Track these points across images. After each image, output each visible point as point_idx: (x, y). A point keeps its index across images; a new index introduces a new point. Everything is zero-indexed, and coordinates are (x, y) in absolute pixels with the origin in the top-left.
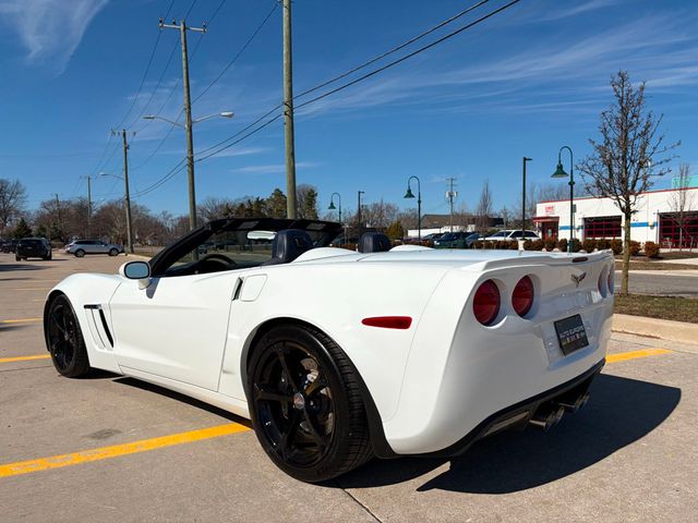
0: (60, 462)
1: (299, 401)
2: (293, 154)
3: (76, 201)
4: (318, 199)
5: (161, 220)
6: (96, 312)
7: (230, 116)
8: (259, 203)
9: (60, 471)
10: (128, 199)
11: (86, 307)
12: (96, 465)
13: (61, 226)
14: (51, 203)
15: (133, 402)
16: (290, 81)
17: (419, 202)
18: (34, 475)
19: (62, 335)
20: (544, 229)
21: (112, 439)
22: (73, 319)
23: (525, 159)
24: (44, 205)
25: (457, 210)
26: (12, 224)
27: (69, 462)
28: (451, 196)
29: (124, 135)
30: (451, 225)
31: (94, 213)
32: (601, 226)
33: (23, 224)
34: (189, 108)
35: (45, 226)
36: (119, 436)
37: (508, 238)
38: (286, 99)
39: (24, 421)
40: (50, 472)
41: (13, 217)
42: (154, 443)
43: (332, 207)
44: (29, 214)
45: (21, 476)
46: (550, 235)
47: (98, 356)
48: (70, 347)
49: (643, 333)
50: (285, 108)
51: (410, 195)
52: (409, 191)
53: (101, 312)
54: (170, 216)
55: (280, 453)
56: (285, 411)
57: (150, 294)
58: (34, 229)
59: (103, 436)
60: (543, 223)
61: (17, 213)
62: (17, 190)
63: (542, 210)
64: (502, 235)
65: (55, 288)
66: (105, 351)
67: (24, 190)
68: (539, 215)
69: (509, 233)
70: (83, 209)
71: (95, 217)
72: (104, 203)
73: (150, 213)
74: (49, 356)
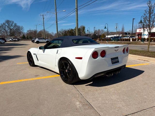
0: (30, 79)
1: (67, 71)
2: (78, 20)
3: (34, 30)
4: (85, 29)
5: (52, 34)
6: (35, 55)
7: (65, 11)
8: (72, 30)
9: (29, 81)
10: (44, 30)
11: (34, 54)
12: (35, 80)
13: (31, 36)
14: (29, 31)
15: (42, 71)
16: (77, 3)
17: (108, 29)
18: (25, 81)
19: (30, 59)
20: (138, 35)
21: (38, 76)
22: (32, 56)
23: (133, 19)
24: (28, 31)
25: (118, 31)
26: (22, 35)
27: (31, 80)
28: (116, 28)
29: (43, 15)
30: (116, 34)
31: (38, 33)
32: (153, 34)
33: (24, 35)
34: (56, 9)
35: (28, 36)
36: (39, 76)
37: (128, 38)
38: (76, 8)
39: (24, 73)
40: (28, 81)
41: (22, 34)
42: (44, 77)
43: (88, 31)
44: (25, 33)
45: (24, 81)
46: (140, 37)
47: (36, 63)
48: (31, 61)
49: (146, 60)
50: (76, 10)
51: (105, 28)
52: (105, 27)
53: (36, 55)
54: (54, 33)
55: (64, 79)
56: (65, 72)
57: (44, 52)
58: (26, 36)
59: (36, 76)
60: (138, 34)
61: (22, 33)
62: (22, 28)
63: (138, 31)
64: (127, 37)
65: (29, 51)
66: (37, 62)
67: (23, 28)
68: (137, 32)
69: (129, 37)
70: (35, 32)
71: (38, 34)
72: (40, 31)
73: (49, 33)
74: (28, 63)
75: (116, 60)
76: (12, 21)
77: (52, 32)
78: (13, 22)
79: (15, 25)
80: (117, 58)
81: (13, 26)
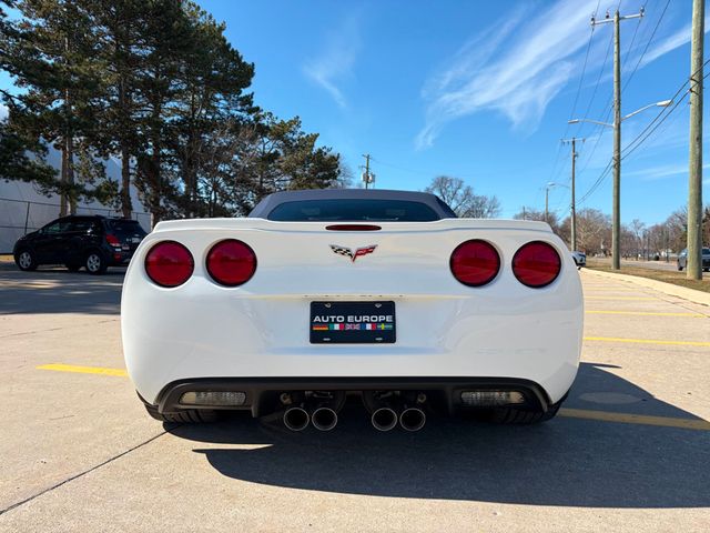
2: (699, 139)
29: (574, 143)
50: (692, 83)
75: (365, 318)
76: (456, 179)
77: (635, 222)
78: (461, 182)
79: (468, 194)
80: (388, 308)
81: (459, 198)
